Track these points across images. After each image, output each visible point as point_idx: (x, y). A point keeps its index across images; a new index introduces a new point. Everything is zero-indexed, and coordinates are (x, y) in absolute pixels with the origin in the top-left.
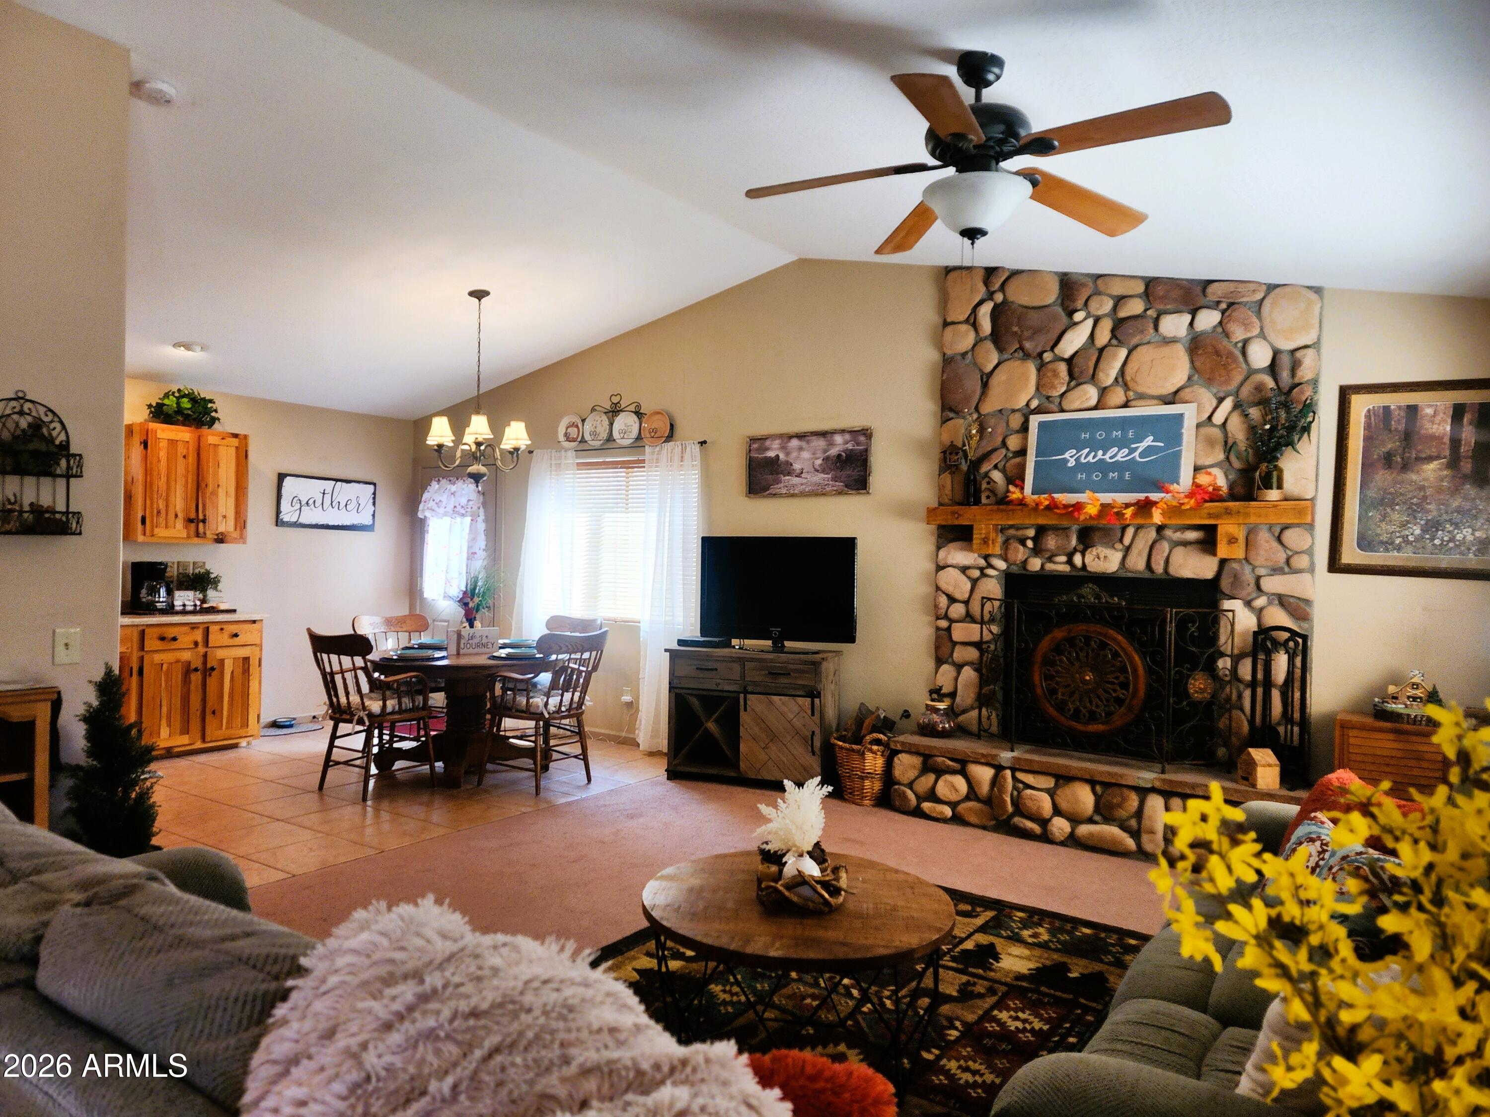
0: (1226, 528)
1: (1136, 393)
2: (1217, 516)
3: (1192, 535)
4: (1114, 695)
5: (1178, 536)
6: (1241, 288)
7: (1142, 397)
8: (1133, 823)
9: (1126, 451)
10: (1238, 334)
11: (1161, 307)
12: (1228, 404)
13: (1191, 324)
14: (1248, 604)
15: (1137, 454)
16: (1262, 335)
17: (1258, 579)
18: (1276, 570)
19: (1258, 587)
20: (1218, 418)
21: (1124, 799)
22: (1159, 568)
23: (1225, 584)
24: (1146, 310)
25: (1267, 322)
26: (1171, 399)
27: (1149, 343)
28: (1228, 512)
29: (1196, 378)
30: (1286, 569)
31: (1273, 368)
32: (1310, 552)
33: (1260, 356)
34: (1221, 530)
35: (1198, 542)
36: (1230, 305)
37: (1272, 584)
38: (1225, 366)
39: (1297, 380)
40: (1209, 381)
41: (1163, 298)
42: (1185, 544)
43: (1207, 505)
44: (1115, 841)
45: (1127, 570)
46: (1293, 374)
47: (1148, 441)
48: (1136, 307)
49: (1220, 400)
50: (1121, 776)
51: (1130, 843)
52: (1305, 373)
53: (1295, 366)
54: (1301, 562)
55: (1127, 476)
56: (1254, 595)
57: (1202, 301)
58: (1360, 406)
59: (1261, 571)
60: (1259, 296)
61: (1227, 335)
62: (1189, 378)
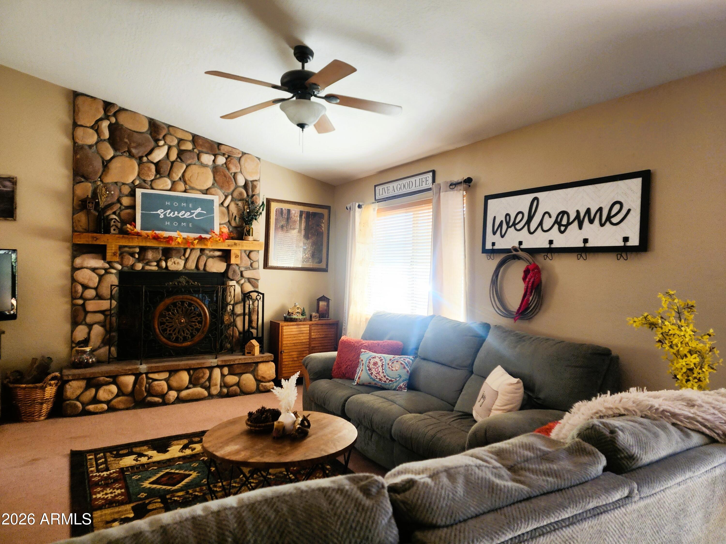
0: (235, 251)
1: (190, 186)
2: (232, 246)
3: (218, 253)
4: (195, 327)
5: (212, 253)
6: (234, 151)
7: (193, 189)
8: (207, 383)
9: (189, 213)
10: (233, 169)
11: (200, 149)
12: (229, 198)
13: (214, 161)
14: (238, 282)
15: (194, 215)
16: (241, 172)
17: (242, 272)
18: (247, 269)
19: (242, 276)
20: (226, 204)
21: (204, 374)
22: (201, 267)
23: (230, 274)
24: (193, 149)
25: (243, 167)
26: (206, 192)
27: (195, 164)
28: (235, 244)
29: (216, 185)
30: (251, 268)
31: (245, 186)
32: (258, 261)
33: (241, 181)
34: (232, 252)
35: (219, 256)
36: (229, 156)
37: (247, 274)
38: (228, 182)
39: (254, 193)
40: (221, 188)
41: (201, 146)
42: (213, 257)
43: (227, 241)
44: (199, 393)
45: (187, 269)
46: (253, 191)
47: (199, 210)
48: (189, 146)
49: (226, 197)
50: (204, 363)
51: (206, 393)
52: (257, 191)
53: (254, 187)
54: (255, 265)
55: (190, 225)
56: (240, 279)
57: (217, 152)
58: (274, 206)
59: (242, 269)
60: (240, 155)
61: (228, 169)
62: (213, 184)
